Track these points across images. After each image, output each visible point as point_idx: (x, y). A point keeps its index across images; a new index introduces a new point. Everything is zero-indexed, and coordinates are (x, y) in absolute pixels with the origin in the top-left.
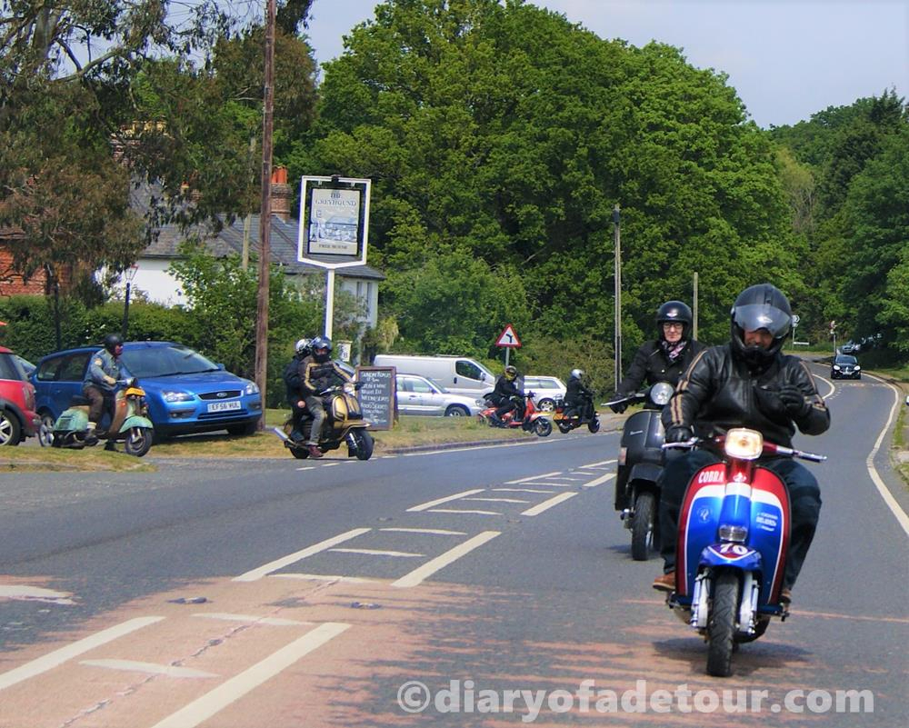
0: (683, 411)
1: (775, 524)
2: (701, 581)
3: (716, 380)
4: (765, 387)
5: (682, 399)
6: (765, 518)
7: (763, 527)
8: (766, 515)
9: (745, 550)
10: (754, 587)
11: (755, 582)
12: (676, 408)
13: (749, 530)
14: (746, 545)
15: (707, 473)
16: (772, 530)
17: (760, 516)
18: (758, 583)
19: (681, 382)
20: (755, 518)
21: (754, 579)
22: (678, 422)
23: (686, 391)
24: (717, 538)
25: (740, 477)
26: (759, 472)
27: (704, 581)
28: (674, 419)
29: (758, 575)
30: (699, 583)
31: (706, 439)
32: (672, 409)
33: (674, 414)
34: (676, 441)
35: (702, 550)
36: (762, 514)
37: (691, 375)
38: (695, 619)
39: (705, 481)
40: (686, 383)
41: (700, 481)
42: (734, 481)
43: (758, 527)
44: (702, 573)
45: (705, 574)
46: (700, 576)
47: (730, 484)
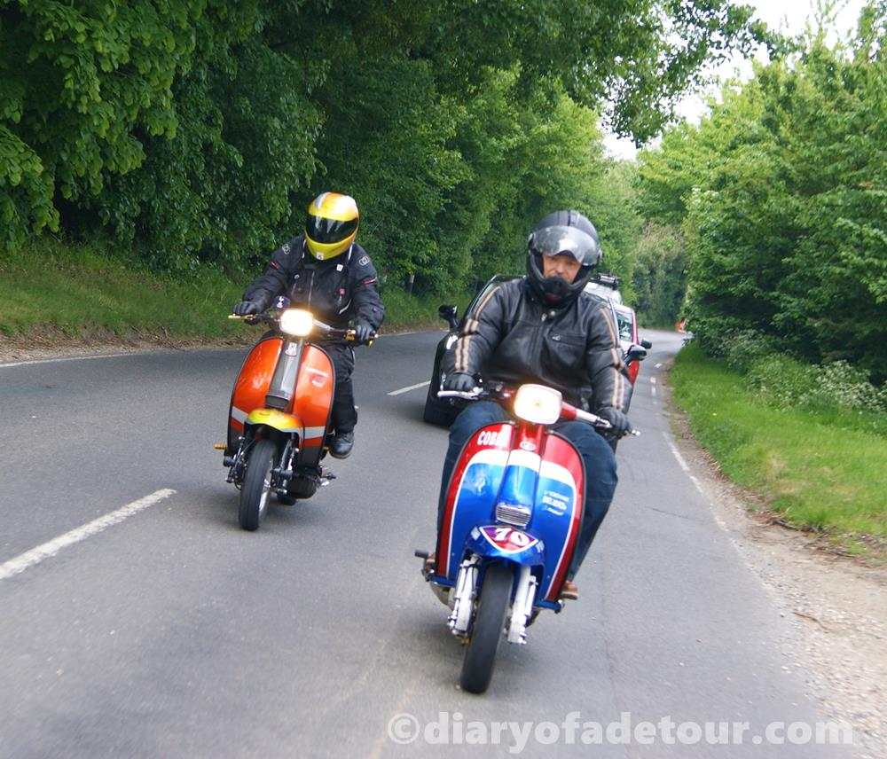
0: (470, 355)
1: (564, 508)
2: (467, 568)
3: (507, 324)
4: (557, 338)
5: (471, 340)
6: (553, 498)
7: (550, 510)
8: (555, 495)
9: (525, 538)
10: (531, 584)
11: (534, 579)
12: (461, 351)
13: (533, 511)
14: (527, 530)
15: (489, 433)
16: (560, 514)
17: (548, 495)
18: (537, 581)
19: (470, 321)
20: (542, 498)
21: (532, 574)
22: (462, 368)
23: (477, 333)
24: (493, 517)
25: (527, 444)
26: (552, 441)
27: (470, 569)
28: (458, 365)
29: (537, 571)
30: (464, 571)
31: (493, 391)
32: (458, 352)
33: (459, 358)
34: (455, 389)
35: (472, 528)
36: (551, 493)
37: (480, 315)
38: (454, 617)
39: (485, 443)
40: (476, 323)
41: (480, 442)
42: (520, 448)
43: (545, 508)
44: (469, 559)
45: (473, 561)
46: (466, 563)
47: (514, 452)
